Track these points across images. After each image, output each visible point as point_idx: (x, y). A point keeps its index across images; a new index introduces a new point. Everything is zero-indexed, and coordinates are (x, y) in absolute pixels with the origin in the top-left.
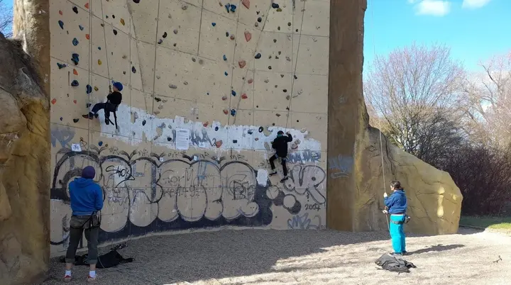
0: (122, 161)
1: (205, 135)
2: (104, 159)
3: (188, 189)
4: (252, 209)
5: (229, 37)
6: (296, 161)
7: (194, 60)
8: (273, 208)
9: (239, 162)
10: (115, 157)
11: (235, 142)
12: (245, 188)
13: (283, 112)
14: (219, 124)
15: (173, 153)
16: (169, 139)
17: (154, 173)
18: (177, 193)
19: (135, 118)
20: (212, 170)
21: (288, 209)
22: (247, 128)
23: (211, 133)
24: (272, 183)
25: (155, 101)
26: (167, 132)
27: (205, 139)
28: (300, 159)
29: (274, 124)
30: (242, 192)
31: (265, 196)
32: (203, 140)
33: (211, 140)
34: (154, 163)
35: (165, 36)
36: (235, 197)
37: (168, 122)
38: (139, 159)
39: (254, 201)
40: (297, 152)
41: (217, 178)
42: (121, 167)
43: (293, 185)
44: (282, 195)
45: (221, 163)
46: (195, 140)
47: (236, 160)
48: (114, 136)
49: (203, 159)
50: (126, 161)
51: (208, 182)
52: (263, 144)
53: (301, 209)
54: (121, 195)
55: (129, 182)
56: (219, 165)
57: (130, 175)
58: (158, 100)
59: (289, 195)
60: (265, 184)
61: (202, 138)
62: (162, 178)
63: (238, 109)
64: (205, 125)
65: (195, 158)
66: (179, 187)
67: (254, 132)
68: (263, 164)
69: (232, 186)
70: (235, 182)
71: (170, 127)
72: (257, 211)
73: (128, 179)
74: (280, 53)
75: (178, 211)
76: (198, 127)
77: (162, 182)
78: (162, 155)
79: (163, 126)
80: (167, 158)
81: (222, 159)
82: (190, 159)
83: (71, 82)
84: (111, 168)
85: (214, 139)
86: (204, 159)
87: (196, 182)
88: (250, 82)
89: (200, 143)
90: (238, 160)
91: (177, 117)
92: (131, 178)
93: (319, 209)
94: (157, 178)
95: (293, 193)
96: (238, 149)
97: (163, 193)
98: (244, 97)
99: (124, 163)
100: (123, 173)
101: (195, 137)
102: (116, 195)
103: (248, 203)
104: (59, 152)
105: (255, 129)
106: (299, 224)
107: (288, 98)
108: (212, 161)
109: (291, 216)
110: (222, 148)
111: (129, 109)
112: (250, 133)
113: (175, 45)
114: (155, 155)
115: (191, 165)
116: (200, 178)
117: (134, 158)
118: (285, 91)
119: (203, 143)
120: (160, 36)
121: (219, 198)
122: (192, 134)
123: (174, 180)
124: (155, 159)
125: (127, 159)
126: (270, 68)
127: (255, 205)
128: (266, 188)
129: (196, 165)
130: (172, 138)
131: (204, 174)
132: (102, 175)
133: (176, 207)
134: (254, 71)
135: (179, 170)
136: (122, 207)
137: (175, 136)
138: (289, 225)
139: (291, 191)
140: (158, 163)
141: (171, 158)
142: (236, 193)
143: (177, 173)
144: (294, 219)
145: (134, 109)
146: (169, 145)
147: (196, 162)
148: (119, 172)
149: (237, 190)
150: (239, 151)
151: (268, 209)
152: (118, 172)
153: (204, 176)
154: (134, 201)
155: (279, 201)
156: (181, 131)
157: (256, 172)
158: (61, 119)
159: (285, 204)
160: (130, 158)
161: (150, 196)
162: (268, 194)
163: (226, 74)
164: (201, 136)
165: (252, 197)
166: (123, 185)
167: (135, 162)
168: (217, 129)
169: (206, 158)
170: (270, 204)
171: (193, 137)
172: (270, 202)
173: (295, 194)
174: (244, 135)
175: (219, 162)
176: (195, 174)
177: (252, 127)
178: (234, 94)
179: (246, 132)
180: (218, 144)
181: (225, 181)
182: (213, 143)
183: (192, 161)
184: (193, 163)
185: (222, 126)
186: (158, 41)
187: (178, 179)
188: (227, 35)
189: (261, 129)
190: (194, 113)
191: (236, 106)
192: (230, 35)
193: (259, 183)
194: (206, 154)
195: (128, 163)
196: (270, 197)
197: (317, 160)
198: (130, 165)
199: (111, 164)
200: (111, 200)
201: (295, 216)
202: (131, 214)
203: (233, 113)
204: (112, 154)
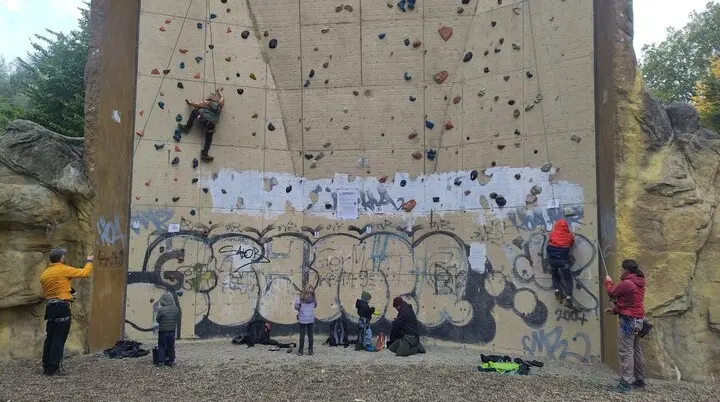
0: (246, 240)
1: (383, 195)
2: (217, 238)
3: (357, 276)
4: (462, 313)
5: (411, 46)
6: (534, 227)
7: (356, 94)
8: (498, 313)
9: (443, 233)
10: (235, 235)
11: (436, 200)
12: (450, 275)
13: (509, 140)
14: (406, 176)
15: (333, 224)
16: (328, 206)
17: (306, 253)
18: (339, 281)
19: (272, 186)
20: (396, 246)
21: (522, 315)
22: (453, 175)
23: (394, 191)
24: (494, 268)
25: (306, 160)
26: (325, 198)
27: (384, 200)
28: (543, 223)
29: (494, 164)
30: (446, 282)
31: (483, 290)
32: (381, 203)
33: (395, 201)
34: (307, 239)
35: (312, 74)
36: (437, 290)
37: (325, 183)
38: (279, 236)
39: (464, 298)
40: (536, 209)
41: (407, 259)
42: (244, 247)
43: (530, 272)
44: (511, 289)
45: (414, 236)
46: (368, 203)
47: (438, 228)
48: (235, 211)
49: (381, 230)
50: (253, 239)
51: (391, 265)
52: (478, 199)
53: (548, 319)
54: (244, 280)
55: (258, 266)
56: (410, 239)
57: (262, 257)
58: (309, 157)
59: (524, 289)
60: (482, 269)
61: (378, 199)
62: (317, 260)
63: (440, 147)
64: (383, 180)
65: (369, 230)
66: (343, 273)
67: (464, 182)
68: (479, 234)
69: (432, 272)
70: (436, 265)
71: (328, 190)
72: (471, 316)
73: (257, 261)
74: (501, 41)
75: (341, 307)
76: (371, 185)
77: (317, 265)
78: (319, 229)
79: (319, 189)
80: (324, 232)
81: (415, 229)
82: (361, 232)
83: (171, 161)
84: (230, 249)
85: (401, 199)
86: (383, 231)
87: (370, 265)
88: (456, 101)
89: (376, 208)
90: (440, 229)
91: (336, 174)
92: (264, 260)
93: (583, 320)
94: (311, 259)
95: (531, 286)
96: (441, 211)
97: (319, 281)
98: (449, 127)
99: (250, 241)
100: (249, 254)
101: (367, 200)
102: (235, 280)
103: (457, 301)
104: (152, 234)
105: (465, 175)
106: (544, 349)
107: (517, 114)
108: (399, 233)
109: (529, 330)
110: (417, 213)
111: (261, 175)
112: (457, 183)
113: (326, 82)
114: (309, 230)
115: (361, 240)
116: (376, 259)
117: (269, 234)
118: (511, 103)
119: (382, 206)
120: (306, 76)
121: (410, 291)
122: (363, 196)
123: (335, 262)
124: (308, 234)
125: (256, 236)
126: (486, 70)
127: (466, 304)
128: (485, 276)
129: (369, 242)
130: (332, 203)
131: (383, 252)
132: (212, 257)
133: (338, 301)
134: (462, 82)
135: (344, 247)
136: (246, 296)
137: (335, 200)
138: (526, 348)
139: (528, 281)
140: (312, 239)
141: (331, 231)
142: (438, 284)
143: (339, 253)
144: (535, 336)
145: (269, 175)
146: (328, 215)
147: (370, 235)
148: (243, 254)
149: (440, 277)
150: (442, 215)
151: (488, 314)
152: (239, 252)
153: (383, 257)
154: (268, 288)
155: (506, 300)
156: (344, 194)
157: (468, 248)
158: (157, 200)
159: (516, 307)
160: (260, 235)
161: (299, 284)
162: (487, 286)
163: (412, 99)
164: (378, 198)
165: (462, 291)
166: (248, 268)
167: (271, 239)
168: (403, 183)
169: (388, 229)
170: (491, 305)
171: (364, 200)
172: (491, 302)
173: (535, 289)
174: (449, 188)
175: (411, 234)
176: (368, 253)
177: (461, 173)
178: (430, 126)
179: (452, 182)
180: (409, 207)
181: (421, 264)
182: (398, 205)
183: (364, 234)
184: (366, 237)
185: (413, 178)
186: (304, 83)
187: (342, 260)
188: (407, 43)
189: (474, 176)
190: (362, 165)
191: (436, 143)
192: (411, 42)
193: (473, 267)
194: (388, 223)
195: (257, 242)
196: (490, 292)
197: (576, 221)
198: (262, 245)
199: (228, 243)
200: (227, 286)
201: (538, 331)
202: (261, 307)
203: (432, 155)
204: (229, 232)
